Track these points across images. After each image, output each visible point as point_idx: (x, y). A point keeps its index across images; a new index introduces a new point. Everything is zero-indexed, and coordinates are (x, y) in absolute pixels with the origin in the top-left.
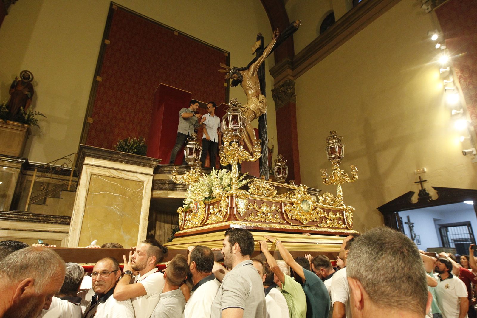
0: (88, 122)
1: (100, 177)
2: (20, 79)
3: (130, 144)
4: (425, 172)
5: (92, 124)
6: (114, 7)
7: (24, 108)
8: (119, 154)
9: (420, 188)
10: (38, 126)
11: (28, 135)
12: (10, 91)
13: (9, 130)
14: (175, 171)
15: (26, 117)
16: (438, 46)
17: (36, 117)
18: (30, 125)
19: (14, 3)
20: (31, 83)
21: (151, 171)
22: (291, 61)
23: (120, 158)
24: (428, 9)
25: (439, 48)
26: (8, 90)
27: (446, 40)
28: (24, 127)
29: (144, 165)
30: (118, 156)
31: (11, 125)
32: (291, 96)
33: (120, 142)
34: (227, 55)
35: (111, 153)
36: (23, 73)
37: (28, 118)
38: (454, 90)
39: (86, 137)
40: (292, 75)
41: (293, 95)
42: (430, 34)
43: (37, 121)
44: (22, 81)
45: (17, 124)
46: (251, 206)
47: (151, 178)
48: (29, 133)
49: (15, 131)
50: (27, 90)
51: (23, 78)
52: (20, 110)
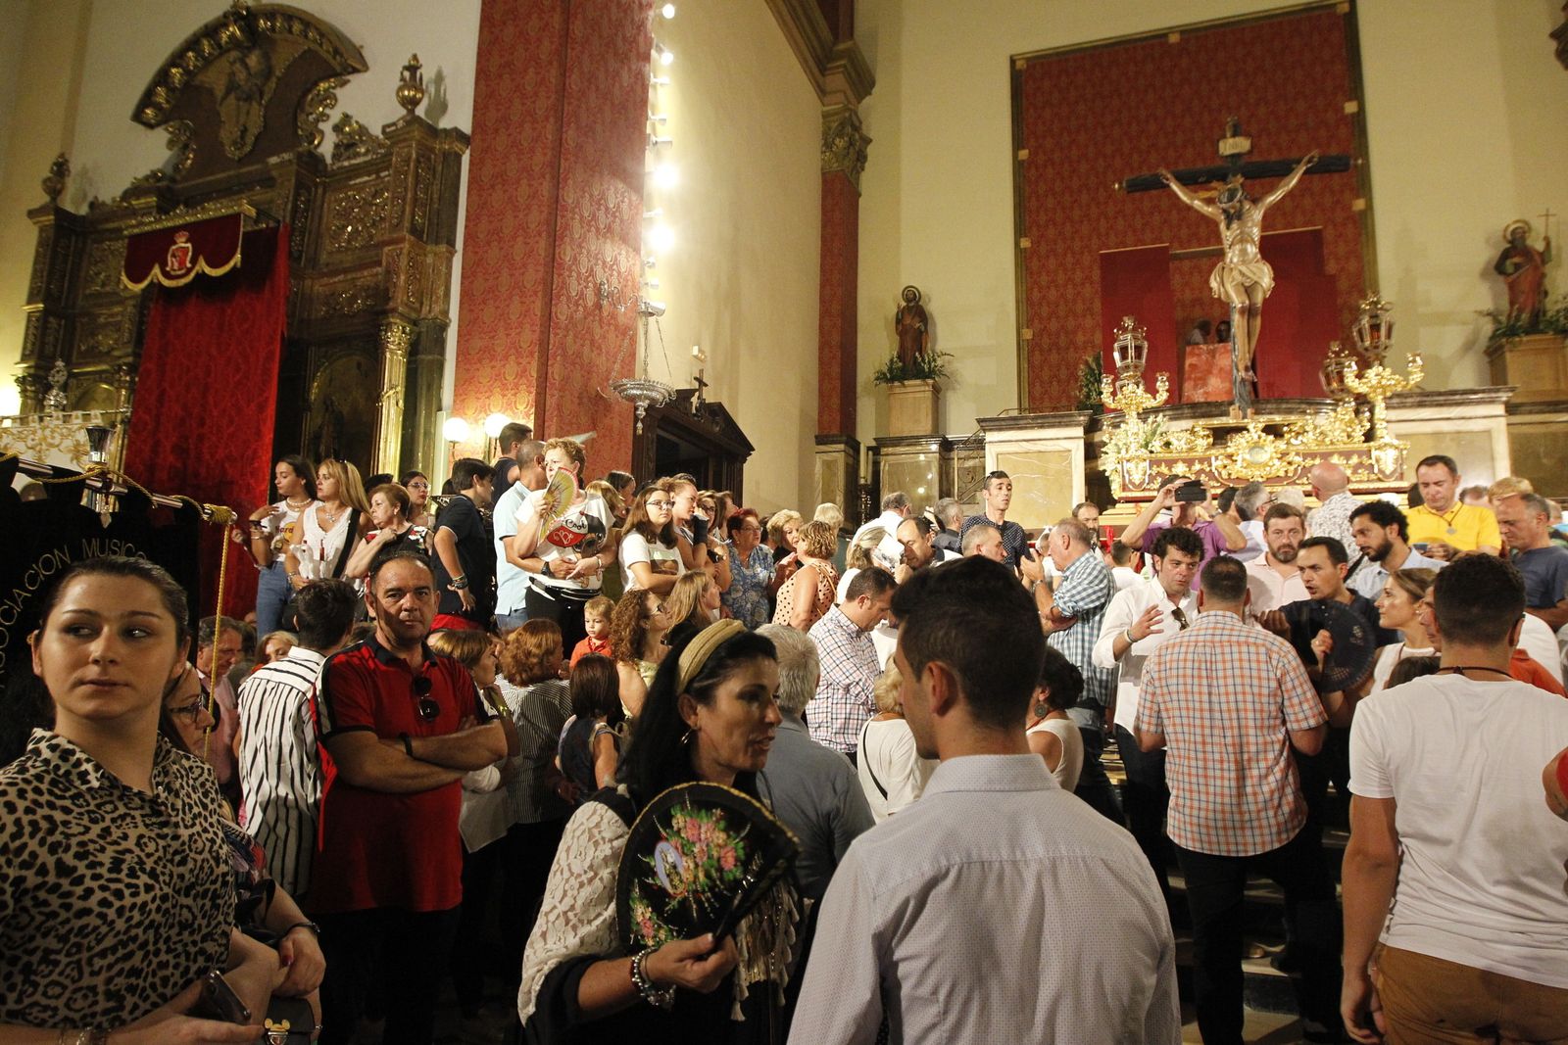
0: (1024, 338)
1: (1009, 456)
2: (904, 304)
5: (1032, 340)
6: (1020, 64)
7: (920, 353)
11: (937, 394)
13: (911, 395)
14: (1108, 426)
15: (926, 367)
18: (934, 378)
19: (863, 169)
20: (920, 303)
21: (1079, 431)
28: (928, 385)
29: (1067, 425)
31: (911, 386)
33: (1087, 363)
34: (1345, 8)
35: (1015, 419)
36: (906, 292)
37: (929, 368)
39: (1026, 370)
44: (907, 307)
45: (918, 382)
46: (1155, 469)
47: (1081, 443)
48: (936, 391)
49: (918, 395)
50: (917, 319)
51: (908, 300)
52: (916, 358)
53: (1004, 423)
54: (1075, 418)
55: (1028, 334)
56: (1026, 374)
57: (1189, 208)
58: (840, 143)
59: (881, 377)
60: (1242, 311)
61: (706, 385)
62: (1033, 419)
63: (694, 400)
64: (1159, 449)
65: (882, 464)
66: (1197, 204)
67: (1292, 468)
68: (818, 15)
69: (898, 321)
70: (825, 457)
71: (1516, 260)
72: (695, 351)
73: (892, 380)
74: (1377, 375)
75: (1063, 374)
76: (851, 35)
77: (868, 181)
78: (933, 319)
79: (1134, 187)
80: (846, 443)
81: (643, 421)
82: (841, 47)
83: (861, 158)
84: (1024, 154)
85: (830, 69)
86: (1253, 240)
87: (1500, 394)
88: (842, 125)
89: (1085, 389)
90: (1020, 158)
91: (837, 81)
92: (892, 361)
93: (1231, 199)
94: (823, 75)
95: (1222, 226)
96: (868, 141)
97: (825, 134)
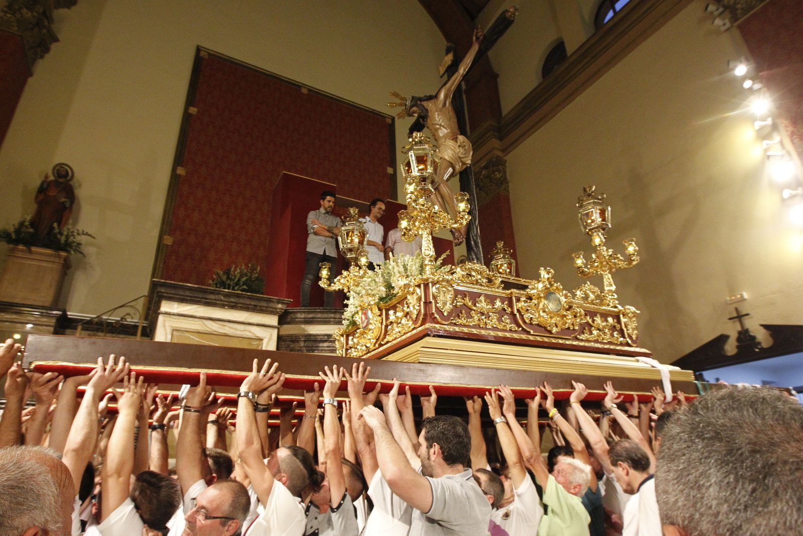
0: (164, 243)
1: (187, 334)
2: (52, 178)
3: (235, 276)
4: (745, 300)
5: (172, 246)
6: (202, 54)
7: (59, 225)
8: (218, 294)
9: (739, 329)
10: (82, 253)
11: (66, 269)
12: (37, 197)
13: (35, 262)
15: (63, 239)
16: (748, 84)
17: (79, 239)
18: (69, 252)
19: (42, 57)
20: (71, 183)
21: (273, 320)
22: (497, 125)
23: (221, 301)
24: (724, 24)
25: (750, 89)
26: (33, 197)
27: (761, 74)
28: (59, 256)
29: (261, 311)
30: (216, 297)
31: (36, 253)
32: (502, 184)
33: (218, 274)
34: (390, 121)
35: (205, 291)
36: (58, 168)
37: (66, 241)
38: (783, 156)
39: (161, 269)
40: (500, 148)
41: (504, 181)
42: (731, 66)
43: (80, 246)
44: (56, 180)
45: (48, 251)
47: (274, 332)
48: (66, 266)
49: (44, 264)
50: (63, 195)
51: (57, 175)
52: (52, 228)
53: (188, 293)
54: (271, 305)
55: (168, 240)
56: (160, 273)
59: (4, 236)
62: (226, 295)
69: (42, 190)
73: (17, 242)
83: (44, 46)
84: (195, 110)
90: (191, 113)
92: (22, 224)
96: (56, 40)
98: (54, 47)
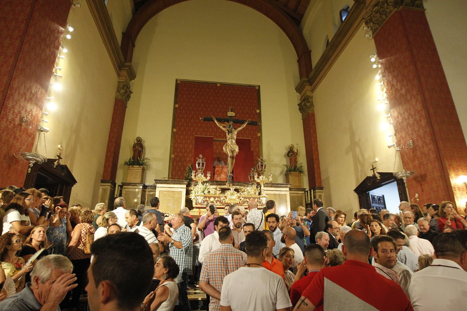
1: (163, 192)
2: (136, 142)
4: (377, 161)
5: (174, 158)
6: (178, 82)
7: (140, 158)
9: (373, 174)
10: (147, 165)
13: (135, 170)
14: (193, 185)
15: (141, 162)
16: (375, 66)
17: (145, 161)
18: (143, 166)
19: (129, 100)
20: (141, 143)
21: (185, 186)
22: (308, 79)
24: (370, 36)
27: (380, 61)
28: (141, 167)
29: (181, 184)
30: (169, 182)
31: (135, 167)
32: (310, 108)
33: (189, 167)
36: (137, 139)
37: (142, 163)
40: (310, 90)
41: (312, 105)
44: (137, 143)
45: (138, 166)
46: (205, 199)
47: (185, 189)
48: (143, 170)
49: (138, 170)
50: (140, 147)
51: (138, 141)
52: (138, 159)
53: (162, 182)
54: (184, 182)
55: (173, 156)
56: (171, 168)
57: (219, 128)
58: (122, 91)
59: (126, 163)
60: (231, 157)
61: (61, 158)
62: (171, 181)
63: (56, 163)
64: (207, 193)
65: (123, 191)
66: (221, 127)
67: (241, 201)
68: (121, 53)
69: (134, 147)
70: (104, 187)
71: (291, 154)
72: (59, 146)
73: (129, 165)
74: (262, 178)
75: (182, 169)
76: (131, 61)
77: (130, 104)
78: (145, 148)
79: (205, 120)
80: (111, 183)
81: (31, 168)
82: (127, 64)
83: (129, 97)
84: (177, 106)
85: (123, 69)
86: (234, 139)
87: (288, 186)
88: (124, 86)
89: (188, 174)
90: (176, 107)
91: (124, 73)
92: (130, 159)
93: (229, 127)
94: (120, 71)
95: (227, 134)
96: (131, 93)
97: (118, 88)
98: (132, 95)
